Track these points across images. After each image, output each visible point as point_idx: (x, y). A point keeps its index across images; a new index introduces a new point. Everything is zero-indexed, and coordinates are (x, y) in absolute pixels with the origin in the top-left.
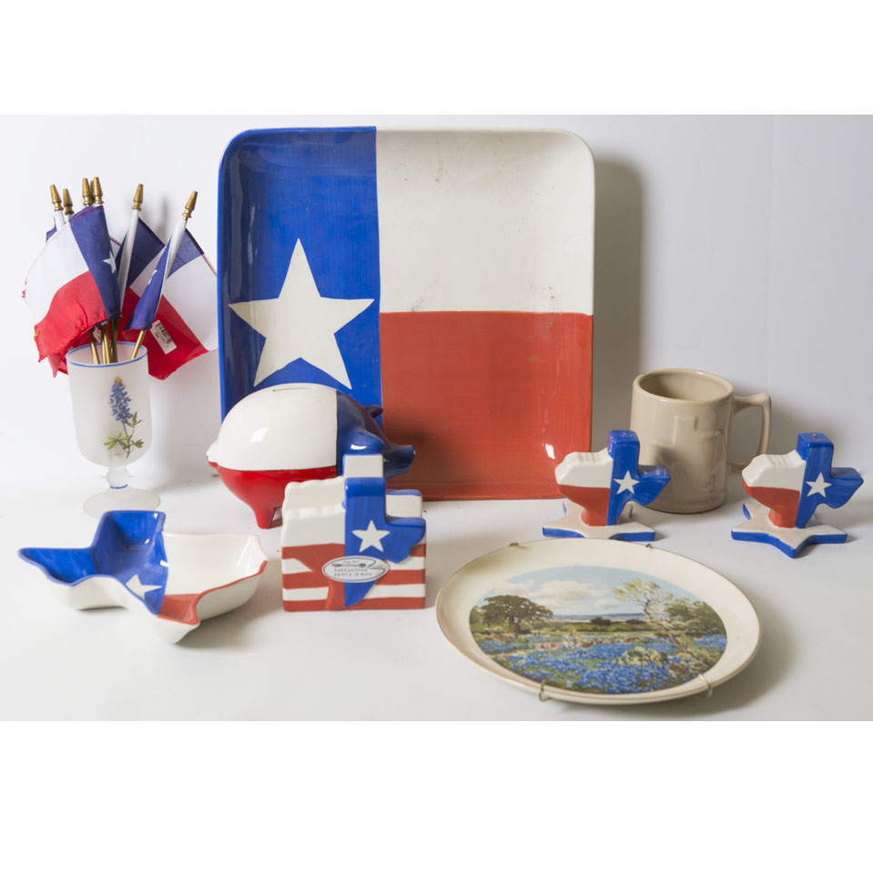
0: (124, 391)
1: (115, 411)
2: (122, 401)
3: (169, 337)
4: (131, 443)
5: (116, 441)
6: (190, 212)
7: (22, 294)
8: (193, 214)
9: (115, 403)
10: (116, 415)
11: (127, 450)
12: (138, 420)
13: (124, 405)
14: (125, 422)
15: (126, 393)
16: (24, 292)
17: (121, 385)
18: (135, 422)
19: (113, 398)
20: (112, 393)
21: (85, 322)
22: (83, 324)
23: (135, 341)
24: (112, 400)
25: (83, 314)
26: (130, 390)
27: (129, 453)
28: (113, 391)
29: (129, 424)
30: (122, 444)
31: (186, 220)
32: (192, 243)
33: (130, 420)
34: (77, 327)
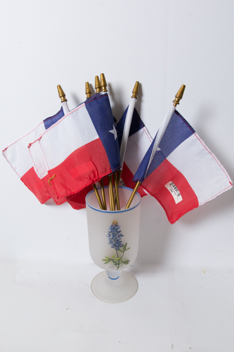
0: (118, 230)
1: (111, 242)
2: (117, 236)
3: (179, 192)
4: (120, 262)
5: (110, 260)
6: (179, 100)
7: (28, 145)
8: (181, 101)
9: (111, 237)
10: (112, 245)
11: (117, 266)
12: (127, 248)
13: (118, 238)
14: (117, 249)
15: (120, 231)
16: (30, 145)
17: (117, 226)
18: (125, 249)
19: (110, 234)
20: (110, 231)
21: (96, 175)
22: (95, 176)
23: (133, 188)
24: (110, 235)
25: (95, 169)
26: (123, 229)
27: (118, 268)
28: (111, 229)
29: (120, 251)
30: (114, 262)
31: (175, 106)
32: (185, 124)
33: (122, 249)
34: (90, 179)
